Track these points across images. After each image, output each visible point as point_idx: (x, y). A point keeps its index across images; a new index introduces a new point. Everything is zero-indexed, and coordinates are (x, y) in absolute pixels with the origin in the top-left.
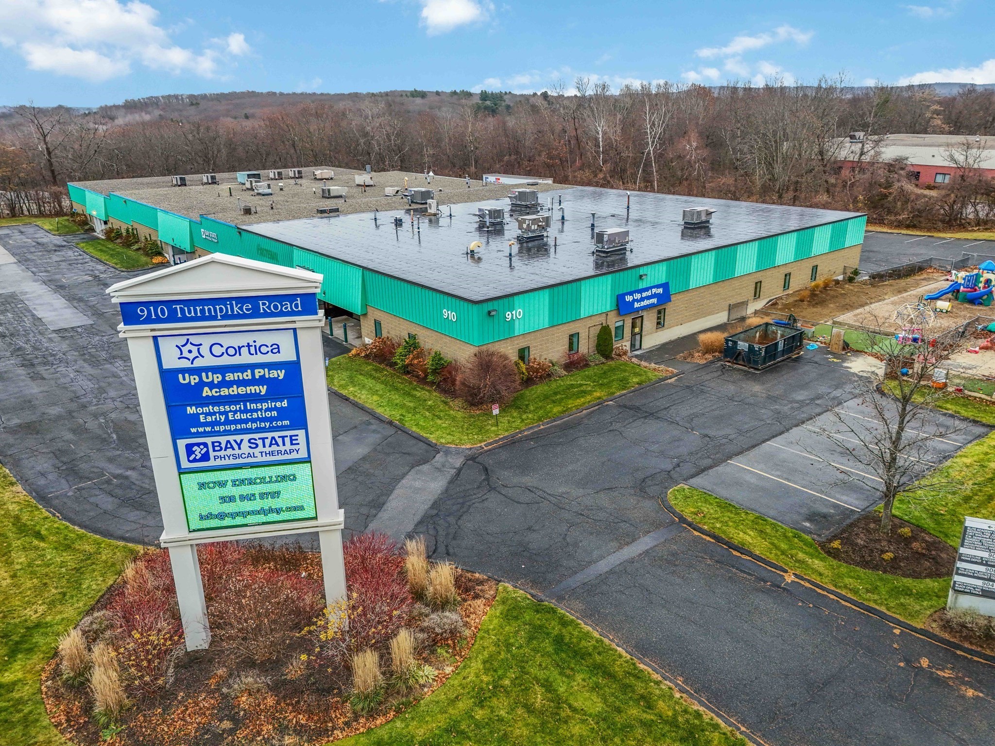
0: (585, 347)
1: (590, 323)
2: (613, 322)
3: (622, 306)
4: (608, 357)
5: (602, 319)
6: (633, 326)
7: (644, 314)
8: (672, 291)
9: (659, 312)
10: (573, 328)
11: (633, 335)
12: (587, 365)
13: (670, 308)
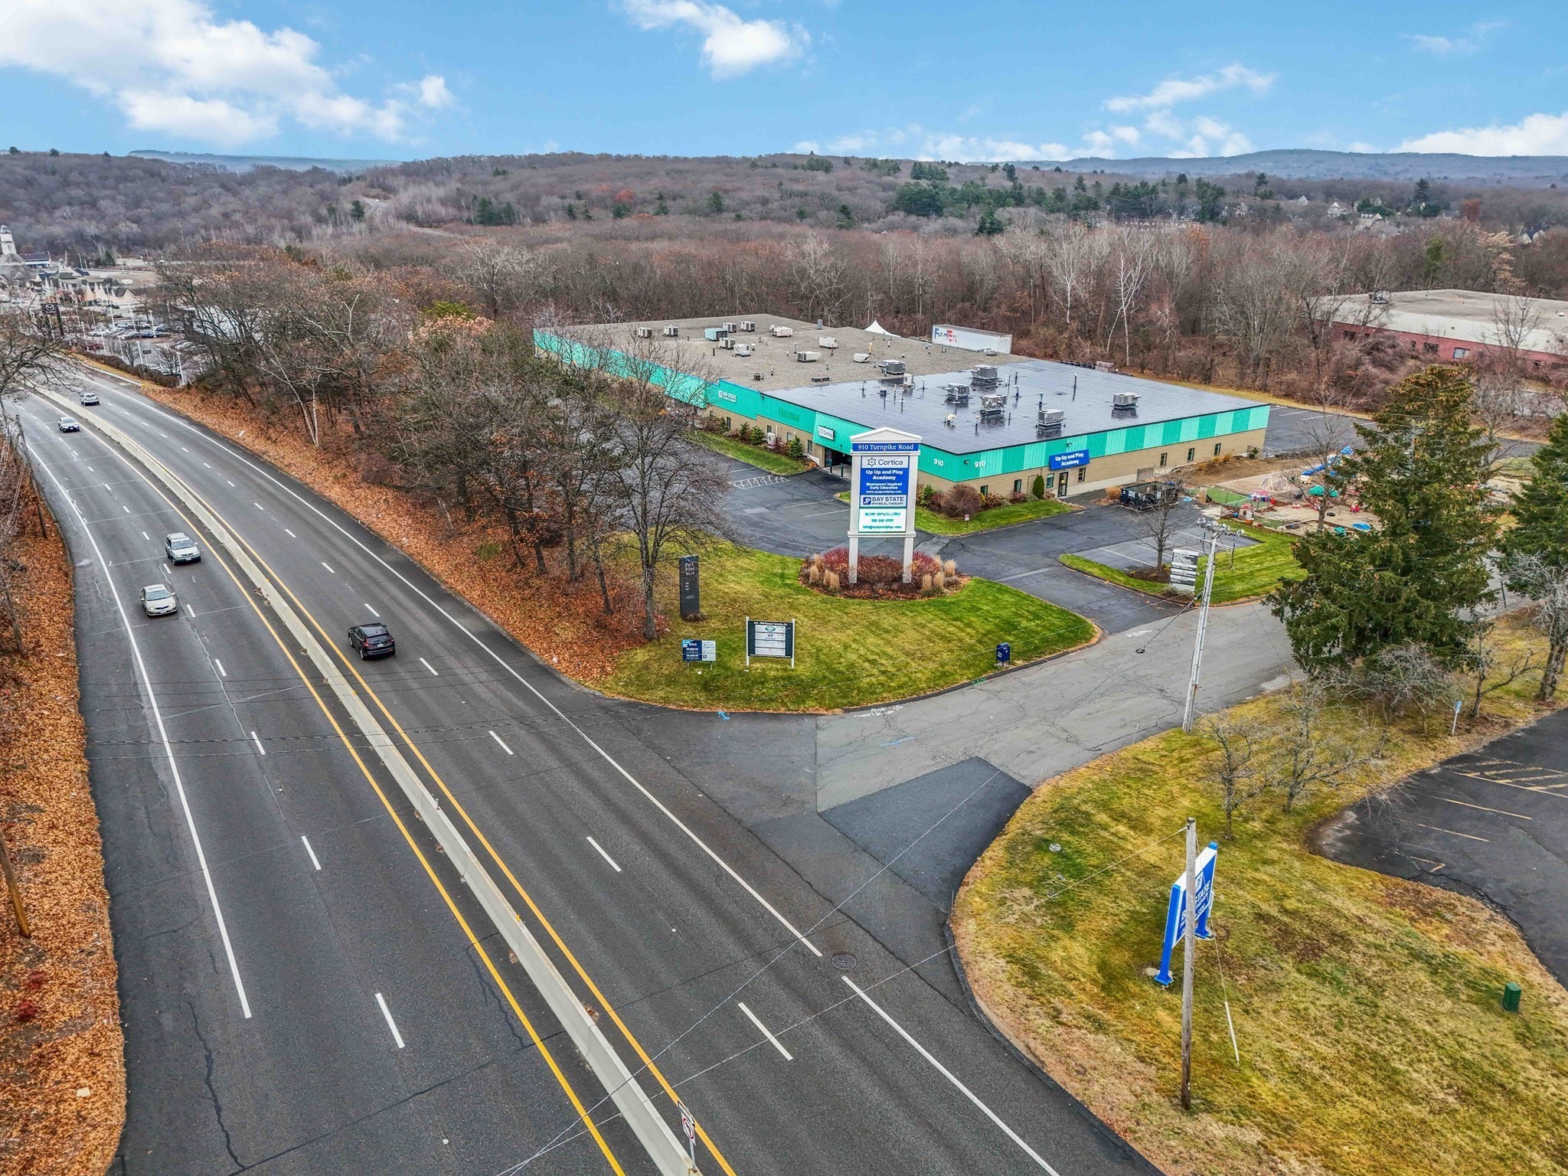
0: (1025, 489)
1: (1029, 473)
2: (1046, 474)
3: (1053, 464)
4: (1040, 496)
5: (1038, 472)
6: (1061, 479)
7: (1069, 470)
8: (1091, 455)
9: (1081, 470)
10: (1018, 476)
11: (1061, 485)
12: (1025, 501)
13: (1089, 468)
